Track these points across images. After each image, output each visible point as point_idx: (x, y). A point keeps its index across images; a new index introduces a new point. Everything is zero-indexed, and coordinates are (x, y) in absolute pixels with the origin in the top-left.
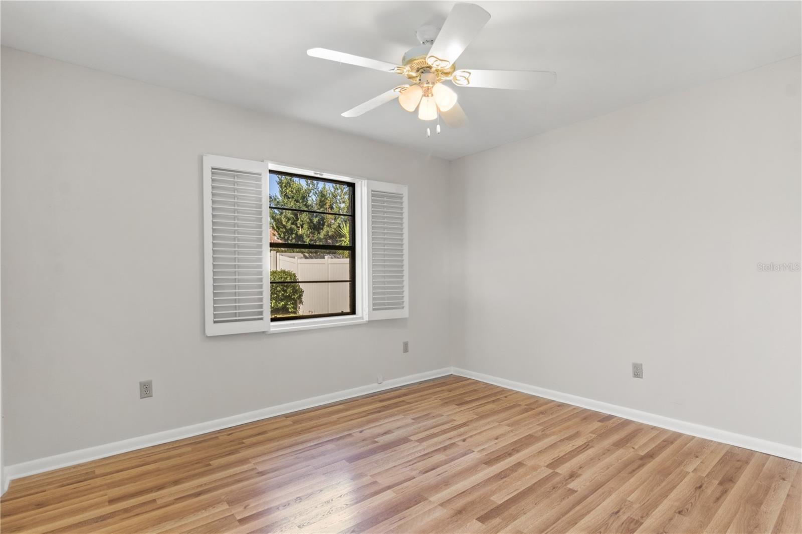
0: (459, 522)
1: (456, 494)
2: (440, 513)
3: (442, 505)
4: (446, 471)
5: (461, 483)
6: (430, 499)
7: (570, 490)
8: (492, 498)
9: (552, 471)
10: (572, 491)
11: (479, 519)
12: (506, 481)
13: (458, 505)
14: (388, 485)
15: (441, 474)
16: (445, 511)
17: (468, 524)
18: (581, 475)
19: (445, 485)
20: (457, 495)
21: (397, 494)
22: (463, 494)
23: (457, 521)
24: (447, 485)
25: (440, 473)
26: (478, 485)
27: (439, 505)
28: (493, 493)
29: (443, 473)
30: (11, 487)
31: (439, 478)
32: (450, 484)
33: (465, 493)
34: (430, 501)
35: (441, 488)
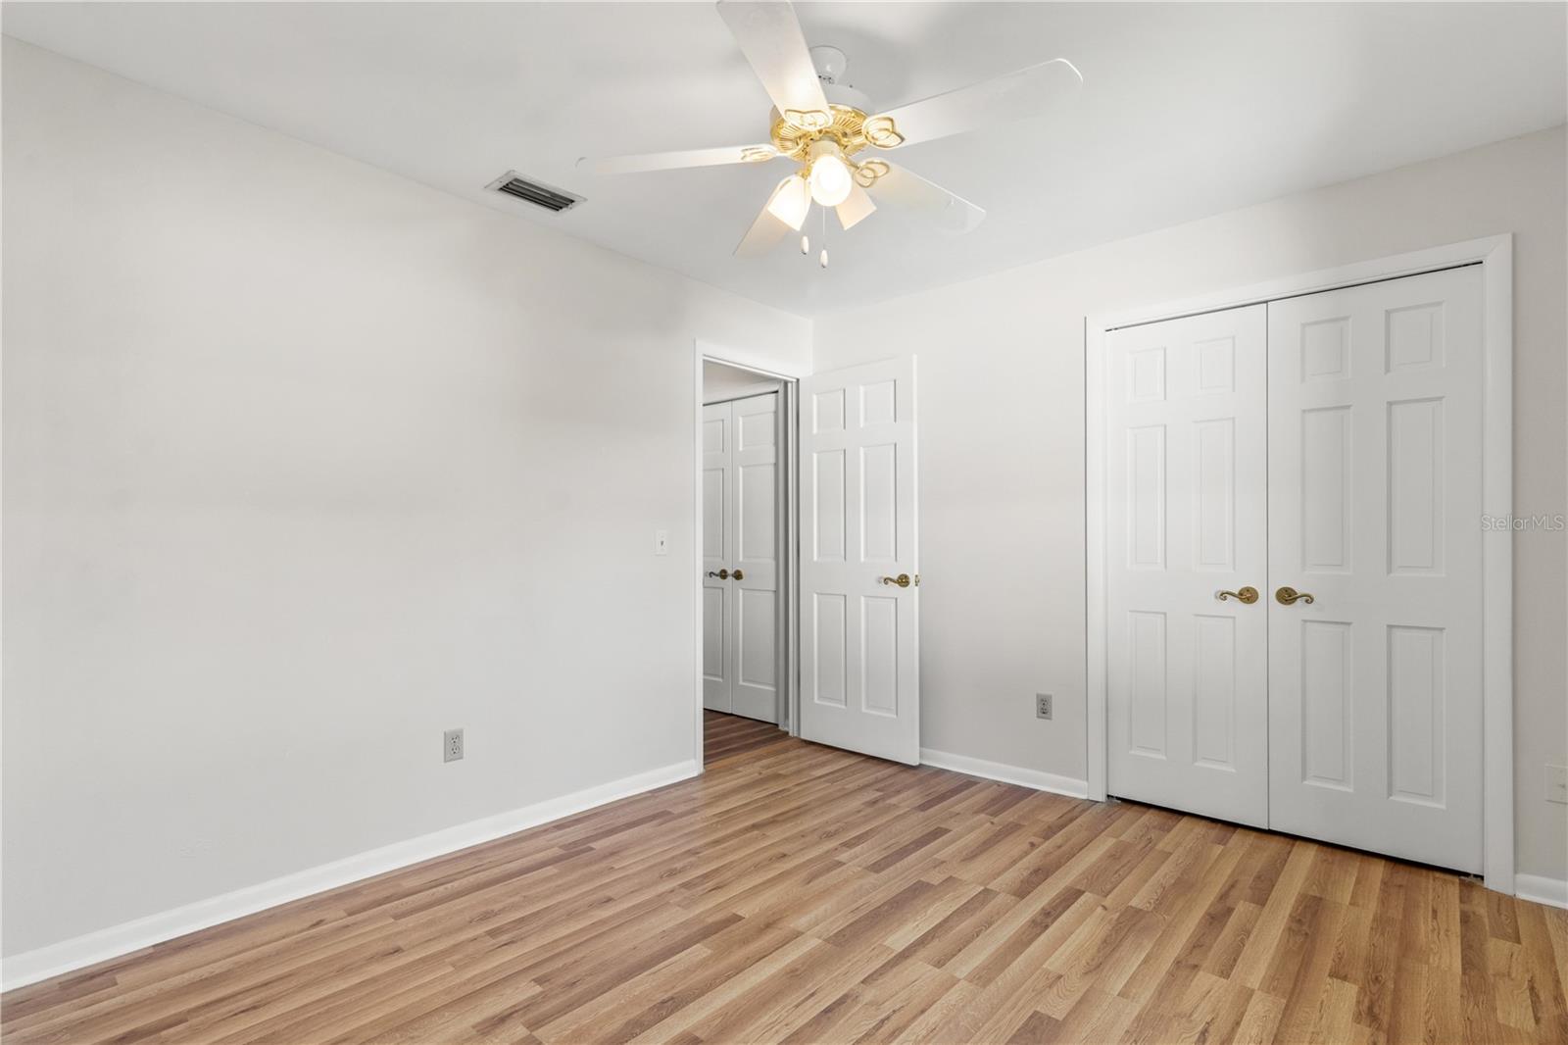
0: (771, 912)
1: (774, 954)
2: (800, 922)
3: (798, 934)
4: (797, 1006)
5: (764, 977)
6: (820, 941)
7: (540, 984)
8: (710, 951)
9: (534, 1033)
10: (538, 981)
11: (740, 918)
12: (666, 991)
13: (772, 936)
14: (910, 961)
15: (807, 999)
16: (791, 926)
17: (757, 910)
18: (474, 1027)
19: (797, 970)
20: (771, 953)
21: (880, 945)
22: (762, 955)
23: (774, 913)
24: (792, 971)
25: (810, 1002)
26: (729, 978)
27: (803, 933)
28: (703, 964)
29: (803, 1001)
30: (1513, 903)
31: (810, 987)
32: (788, 973)
33: (757, 957)
34: (819, 938)
35: (803, 964)
